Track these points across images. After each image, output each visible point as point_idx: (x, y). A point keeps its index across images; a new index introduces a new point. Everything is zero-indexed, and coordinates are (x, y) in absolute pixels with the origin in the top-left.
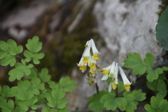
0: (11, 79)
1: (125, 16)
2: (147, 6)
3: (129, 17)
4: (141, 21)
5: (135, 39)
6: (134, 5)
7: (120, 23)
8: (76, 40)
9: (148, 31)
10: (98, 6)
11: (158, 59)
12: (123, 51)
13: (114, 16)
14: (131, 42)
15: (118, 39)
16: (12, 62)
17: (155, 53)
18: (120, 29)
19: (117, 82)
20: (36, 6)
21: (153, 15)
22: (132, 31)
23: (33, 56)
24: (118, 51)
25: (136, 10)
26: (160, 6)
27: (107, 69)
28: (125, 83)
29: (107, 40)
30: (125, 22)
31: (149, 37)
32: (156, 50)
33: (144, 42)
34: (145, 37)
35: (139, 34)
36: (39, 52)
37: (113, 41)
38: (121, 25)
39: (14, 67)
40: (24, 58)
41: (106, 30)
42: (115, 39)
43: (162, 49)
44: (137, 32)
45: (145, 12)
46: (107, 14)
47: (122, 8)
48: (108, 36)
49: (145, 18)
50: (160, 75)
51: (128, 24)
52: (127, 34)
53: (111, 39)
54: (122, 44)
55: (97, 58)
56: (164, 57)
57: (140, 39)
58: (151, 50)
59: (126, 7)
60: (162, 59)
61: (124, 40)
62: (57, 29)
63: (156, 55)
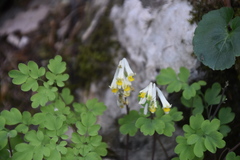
0: (34, 105)
1: (150, 23)
2: (176, 11)
3: (155, 24)
4: (170, 29)
5: (164, 50)
6: (159, 11)
7: (144, 31)
8: (92, 50)
9: (179, 42)
10: (115, 10)
11: (192, 72)
12: (151, 64)
13: (136, 23)
14: (160, 54)
15: (144, 49)
16: (34, 86)
17: (189, 65)
18: (146, 38)
19: (155, 105)
20: (36, 8)
21: (183, 22)
22: (160, 41)
23: (56, 78)
24: (144, 64)
25: (162, 17)
26: (191, 12)
27: (144, 91)
28: (164, 106)
29: (130, 50)
30: (150, 30)
31: (180, 48)
32: (190, 62)
33: (175, 53)
34: (176, 48)
35: (169, 44)
36: (63, 74)
37: (137, 51)
38: (146, 33)
39: (36, 92)
40: (47, 80)
41: (128, 39)
42: (140, 49)
43: (196, 61)
44: (166, 42)
45: (173, 19)
46: (128, 21)
47: (146, 15)
48: (131, 45)
49: (174, 26)
50: (197, 92)
51: (154, 32)
52: (155, 44)
53: (134, 49)
54: (149, 56)
55: (132, 80)
56: (198, 69)
57: (169, 50)
58: (184, 62)
59: (150, 13)
60: (196, 72)
61: (151, 51)
62: (67, 35)
63: (189, 68)
